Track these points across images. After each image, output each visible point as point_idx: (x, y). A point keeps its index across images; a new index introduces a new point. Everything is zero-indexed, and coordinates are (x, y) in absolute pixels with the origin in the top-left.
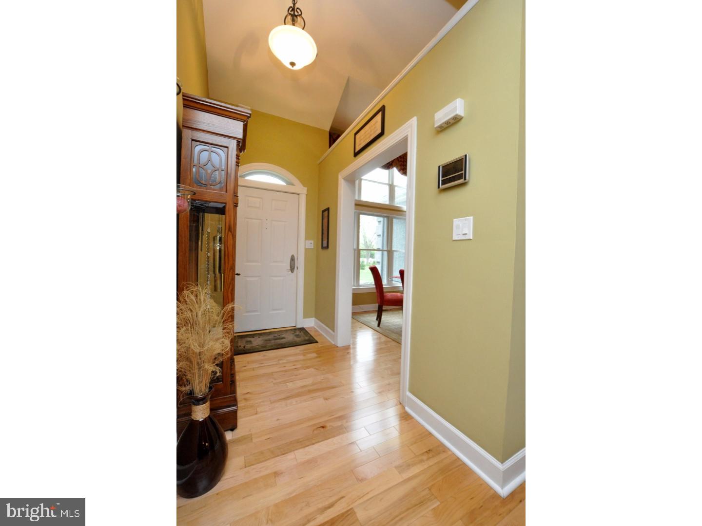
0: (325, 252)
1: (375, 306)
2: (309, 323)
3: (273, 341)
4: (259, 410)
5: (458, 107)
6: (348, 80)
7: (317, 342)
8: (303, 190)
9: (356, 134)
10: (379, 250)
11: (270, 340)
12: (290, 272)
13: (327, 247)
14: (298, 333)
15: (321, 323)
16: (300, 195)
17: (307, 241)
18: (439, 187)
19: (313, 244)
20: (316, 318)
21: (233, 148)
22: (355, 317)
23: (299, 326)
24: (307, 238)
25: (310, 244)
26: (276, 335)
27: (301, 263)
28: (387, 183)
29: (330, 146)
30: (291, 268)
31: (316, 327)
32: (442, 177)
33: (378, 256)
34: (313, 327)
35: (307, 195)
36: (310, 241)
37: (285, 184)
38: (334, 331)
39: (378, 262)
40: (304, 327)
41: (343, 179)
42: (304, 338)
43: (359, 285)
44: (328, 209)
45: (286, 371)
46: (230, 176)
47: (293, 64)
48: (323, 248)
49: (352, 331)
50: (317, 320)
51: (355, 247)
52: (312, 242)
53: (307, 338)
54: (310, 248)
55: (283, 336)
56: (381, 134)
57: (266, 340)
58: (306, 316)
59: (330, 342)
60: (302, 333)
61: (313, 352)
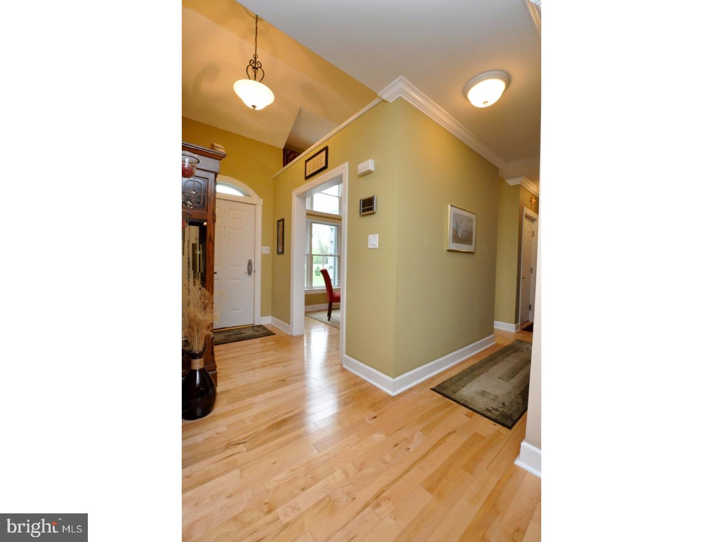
0: (280, 256)
1: (326, 306)
2: (267, 321)
3: (234, 336)
4: (231, 377)
5: (370, 165)
6: (300, 110)
7: (275, 334)
8: (259, 202)
9: (307, 161)
10: (331, 255)
11: (230, 335)
12: (248, 275)
13: (283, 252)
14: (256, 329)
15: (277, 320)
16: (257, 206)
17: (263, 247)
18: (360, 214)
19: (269, 250)
20: (273, 316)
21: (212, 179)
22: (308, 315)
23: (257, 324)
24: (263, 244)
25: (267, 250)
26: (236, 331)
27: (258, 267)
28: (337, 195)
29: (284, 166)
30: (248, 271)
31: (272, 324)
32: (363, 207)
33: (331, 260)
34: (270, 324)
35: (263, 206)
36: (266, 247)
37: (243, 196)
38: (289, 324)
39: (331, 267)
40: (262, 324)
41: (297, 196)
42: (263, 332)
43: (311, 286)
44: (283, 220)
45: (250, 354)
46: (210, 200)
47: (254, 107)
48: (278, 253)
49: (305, 325)
50: (274, 318)
51: (308, 253)
52: (268, 248)
53: (265, 332)
54: (266, 253)
55: (243, 332)
56: (325, 167)
57: (227, 336)
58: (263, 314)
59: (286, 333)
60: (260, 329)
61: (272, 341)
